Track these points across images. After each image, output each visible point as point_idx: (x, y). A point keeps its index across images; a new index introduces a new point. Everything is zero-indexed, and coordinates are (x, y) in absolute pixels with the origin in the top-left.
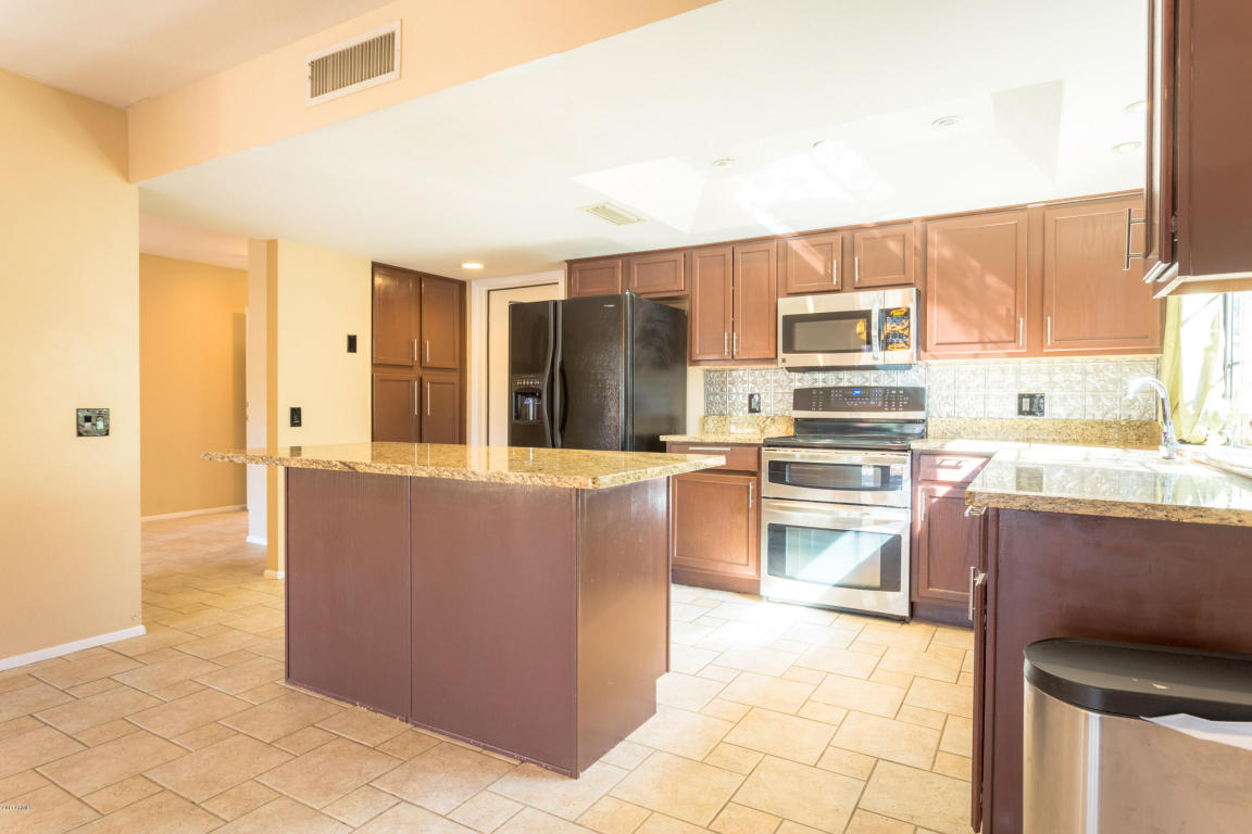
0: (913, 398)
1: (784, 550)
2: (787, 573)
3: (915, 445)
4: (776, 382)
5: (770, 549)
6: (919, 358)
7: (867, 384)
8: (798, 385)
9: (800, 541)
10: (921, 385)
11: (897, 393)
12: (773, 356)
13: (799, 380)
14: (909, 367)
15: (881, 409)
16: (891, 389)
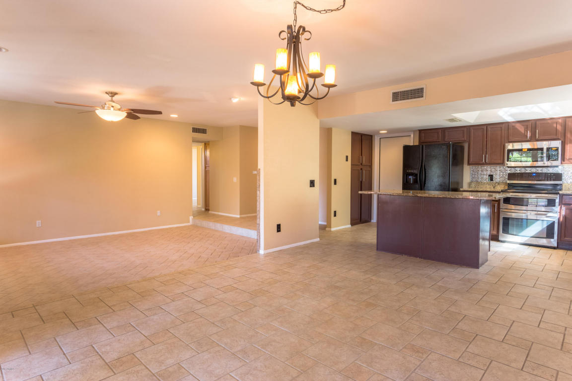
0: (558, 177)
1: (508, 225)
2: (510, 233)
3: (560, 192)
4: (500, 171)
5: (503, 225)
6: (561, 163)
7: (538, 172)
8: (509, 172)
9: (515, 223)
10: (561, 172)
11: (551, 175)
12: (502, 162)
13: (509, 170)
14: (557, 166)
15: (544, 180)
16: (548, 173)
